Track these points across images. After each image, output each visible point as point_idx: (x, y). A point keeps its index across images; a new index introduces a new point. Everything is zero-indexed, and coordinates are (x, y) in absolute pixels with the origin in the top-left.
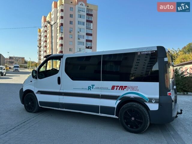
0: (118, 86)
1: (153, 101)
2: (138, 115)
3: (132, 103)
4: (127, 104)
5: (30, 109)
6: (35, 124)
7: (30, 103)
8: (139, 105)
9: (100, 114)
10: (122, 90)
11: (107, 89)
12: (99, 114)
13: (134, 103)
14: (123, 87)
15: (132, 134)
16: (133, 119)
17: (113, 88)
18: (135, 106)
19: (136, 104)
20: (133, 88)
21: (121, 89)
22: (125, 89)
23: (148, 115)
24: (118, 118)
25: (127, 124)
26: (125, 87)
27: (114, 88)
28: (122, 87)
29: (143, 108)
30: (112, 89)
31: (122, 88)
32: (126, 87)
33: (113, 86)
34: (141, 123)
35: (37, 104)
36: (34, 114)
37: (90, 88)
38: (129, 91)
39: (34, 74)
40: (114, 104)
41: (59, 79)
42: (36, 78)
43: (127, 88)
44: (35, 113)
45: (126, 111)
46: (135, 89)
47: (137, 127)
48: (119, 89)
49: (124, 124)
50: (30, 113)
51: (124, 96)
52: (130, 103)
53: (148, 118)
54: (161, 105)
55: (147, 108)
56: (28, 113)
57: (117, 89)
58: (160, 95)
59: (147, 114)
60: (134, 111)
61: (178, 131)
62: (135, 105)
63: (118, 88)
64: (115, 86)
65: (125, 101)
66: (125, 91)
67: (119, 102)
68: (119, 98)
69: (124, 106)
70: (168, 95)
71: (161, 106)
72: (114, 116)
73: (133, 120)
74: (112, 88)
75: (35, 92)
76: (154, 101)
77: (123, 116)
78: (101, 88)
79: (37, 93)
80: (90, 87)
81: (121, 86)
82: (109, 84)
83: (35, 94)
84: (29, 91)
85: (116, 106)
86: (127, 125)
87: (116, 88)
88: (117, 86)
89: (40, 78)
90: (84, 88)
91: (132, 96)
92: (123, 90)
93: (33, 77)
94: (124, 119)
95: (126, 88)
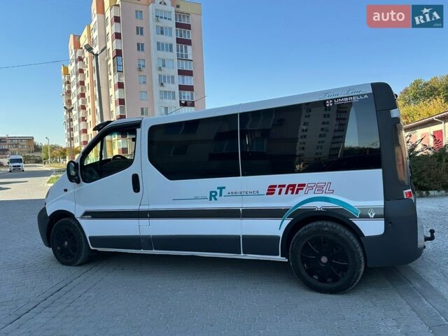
0: (284, 186)
1: (372, 214)
2: (337, 249)
3: (319, 223)
4: (307, 226)
5: (69, 257)
6: (85, 292)
7: (66, 243)
8: (338, 227)
9: (242, 254)
10: (292, 193)
11: (256, 193)
12: (242, 256)
13: (325, 223)
14: (296, 187)
15: (323, 295)
16: (324, 260)
17: (271, 190)
18: (326, 229)
19: (330, 224)
20: (319, 187)
21: (290, 192)
22: (300, 191)
23: (360, 249)
24: (287, 260)
25: (311, 273)
26: (299, 185)
27: (274, 190)
28: (294, 186)
29: (348, 233)
30: (268, 194)
31: (293, 190)
32: (304, 185)
33: (270, 187)
34: (345, 269)
35: (84, 243)
36: (79, 268)
37: (214, 196)
38: (311, 195)
39: (73, 173)
40: (274, 228)
41: (135, 179)
42: (78, 182)
43: (305, 188)
44: (80, 265)
45: (307, 244)
46: (324, 189)
47: (336, 279)
48: (286, 193)
49: (304, 273)
50: (68, 267)
51: (299, 208)
52: (315, 224)
53: (361, 254)
54: (391, 223)
55: (357, 232)
56: (65, 267)
57: (280, 193)
58: (386, 199)
59: (357, 245)
60: (325, 243)
61: (428, 279)
62: (327, 226)
63: (284, 190)
64: (275, 186)
65: (302, 219)
66: (302, 196)
67: (287, 222)
68: (288, 213)
69: (300, 231)
70: (405, 197)
71: (390, 225)
72: (279, 258)
73: (324, 264)
74: (268, 190)
75: (78, 215)
76: (374, 214)
77: (299, 257)
78: (241, 194)
79: (82, 218)
80: (213, 194)
81: (289, 186)
82: (261, 182)
83: (78, 219)
84: (62, 215)
85: (280, 233)
86: (311, 275)
87: (277, 190)
88: (280, 186)
89: (88, 180)
90: (199, 195)
91: (319, 205)
92: (297, 193)
93: (71, 178)
94: (303, 263)
95: (302, 189)
